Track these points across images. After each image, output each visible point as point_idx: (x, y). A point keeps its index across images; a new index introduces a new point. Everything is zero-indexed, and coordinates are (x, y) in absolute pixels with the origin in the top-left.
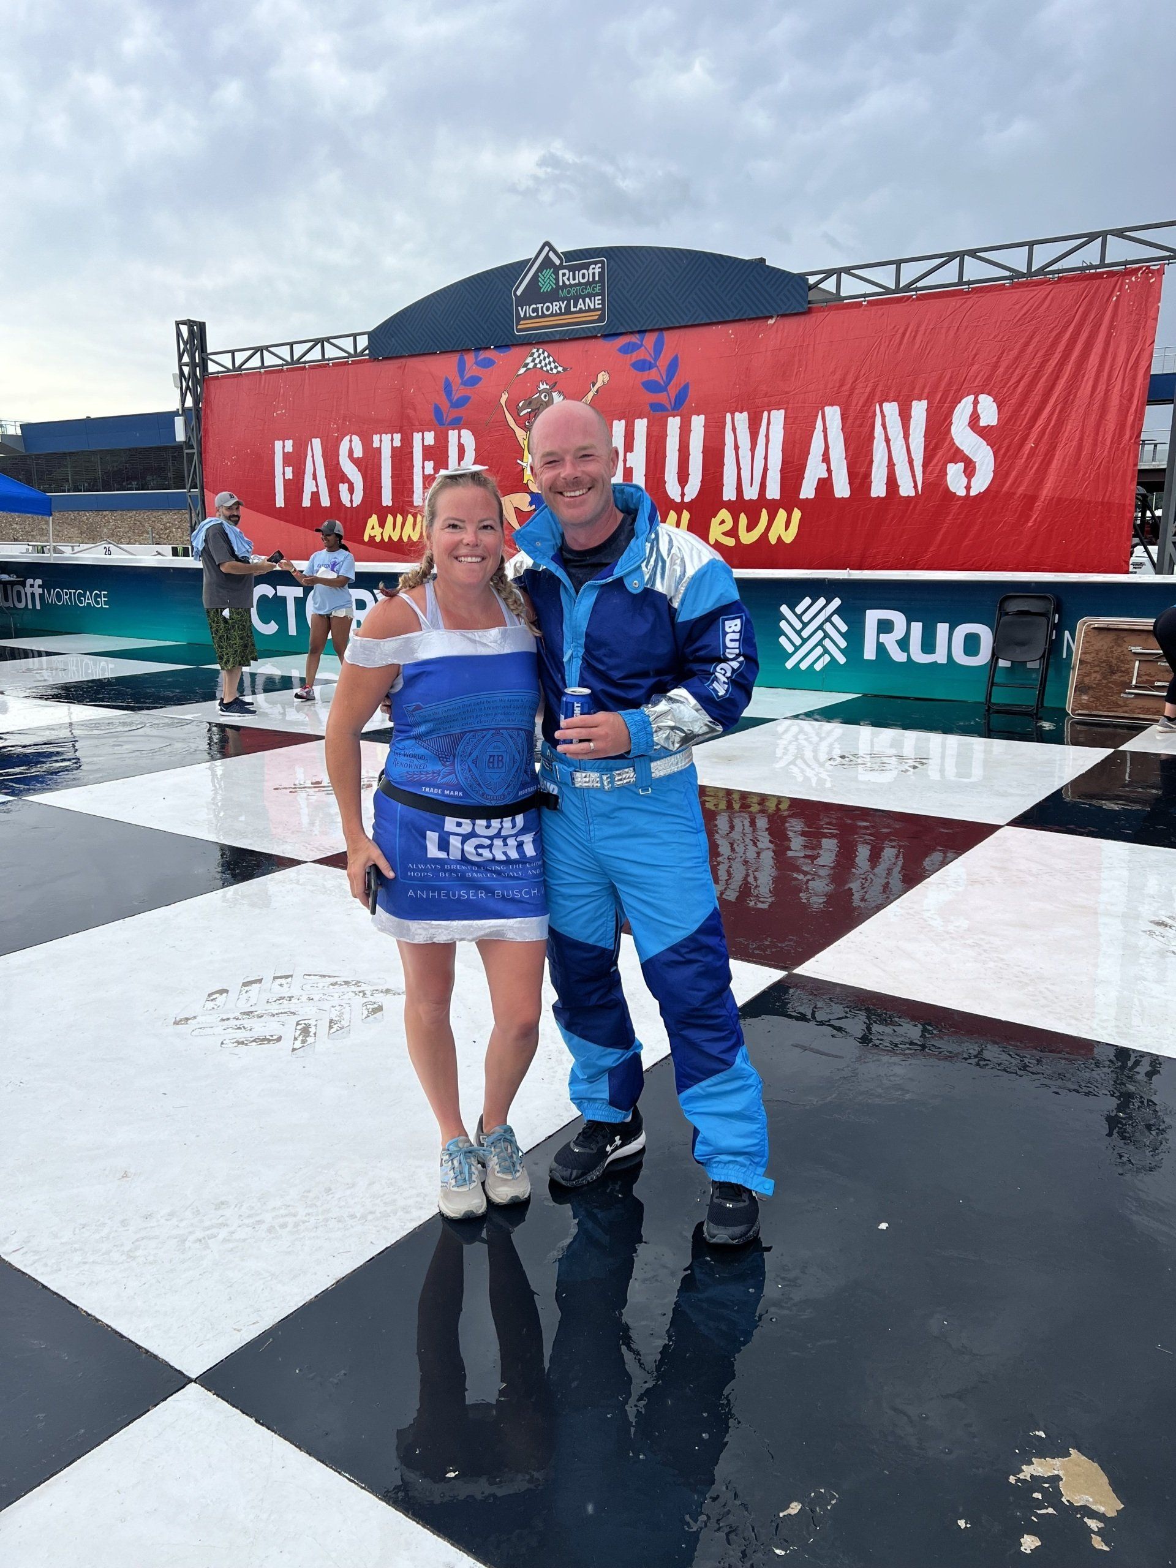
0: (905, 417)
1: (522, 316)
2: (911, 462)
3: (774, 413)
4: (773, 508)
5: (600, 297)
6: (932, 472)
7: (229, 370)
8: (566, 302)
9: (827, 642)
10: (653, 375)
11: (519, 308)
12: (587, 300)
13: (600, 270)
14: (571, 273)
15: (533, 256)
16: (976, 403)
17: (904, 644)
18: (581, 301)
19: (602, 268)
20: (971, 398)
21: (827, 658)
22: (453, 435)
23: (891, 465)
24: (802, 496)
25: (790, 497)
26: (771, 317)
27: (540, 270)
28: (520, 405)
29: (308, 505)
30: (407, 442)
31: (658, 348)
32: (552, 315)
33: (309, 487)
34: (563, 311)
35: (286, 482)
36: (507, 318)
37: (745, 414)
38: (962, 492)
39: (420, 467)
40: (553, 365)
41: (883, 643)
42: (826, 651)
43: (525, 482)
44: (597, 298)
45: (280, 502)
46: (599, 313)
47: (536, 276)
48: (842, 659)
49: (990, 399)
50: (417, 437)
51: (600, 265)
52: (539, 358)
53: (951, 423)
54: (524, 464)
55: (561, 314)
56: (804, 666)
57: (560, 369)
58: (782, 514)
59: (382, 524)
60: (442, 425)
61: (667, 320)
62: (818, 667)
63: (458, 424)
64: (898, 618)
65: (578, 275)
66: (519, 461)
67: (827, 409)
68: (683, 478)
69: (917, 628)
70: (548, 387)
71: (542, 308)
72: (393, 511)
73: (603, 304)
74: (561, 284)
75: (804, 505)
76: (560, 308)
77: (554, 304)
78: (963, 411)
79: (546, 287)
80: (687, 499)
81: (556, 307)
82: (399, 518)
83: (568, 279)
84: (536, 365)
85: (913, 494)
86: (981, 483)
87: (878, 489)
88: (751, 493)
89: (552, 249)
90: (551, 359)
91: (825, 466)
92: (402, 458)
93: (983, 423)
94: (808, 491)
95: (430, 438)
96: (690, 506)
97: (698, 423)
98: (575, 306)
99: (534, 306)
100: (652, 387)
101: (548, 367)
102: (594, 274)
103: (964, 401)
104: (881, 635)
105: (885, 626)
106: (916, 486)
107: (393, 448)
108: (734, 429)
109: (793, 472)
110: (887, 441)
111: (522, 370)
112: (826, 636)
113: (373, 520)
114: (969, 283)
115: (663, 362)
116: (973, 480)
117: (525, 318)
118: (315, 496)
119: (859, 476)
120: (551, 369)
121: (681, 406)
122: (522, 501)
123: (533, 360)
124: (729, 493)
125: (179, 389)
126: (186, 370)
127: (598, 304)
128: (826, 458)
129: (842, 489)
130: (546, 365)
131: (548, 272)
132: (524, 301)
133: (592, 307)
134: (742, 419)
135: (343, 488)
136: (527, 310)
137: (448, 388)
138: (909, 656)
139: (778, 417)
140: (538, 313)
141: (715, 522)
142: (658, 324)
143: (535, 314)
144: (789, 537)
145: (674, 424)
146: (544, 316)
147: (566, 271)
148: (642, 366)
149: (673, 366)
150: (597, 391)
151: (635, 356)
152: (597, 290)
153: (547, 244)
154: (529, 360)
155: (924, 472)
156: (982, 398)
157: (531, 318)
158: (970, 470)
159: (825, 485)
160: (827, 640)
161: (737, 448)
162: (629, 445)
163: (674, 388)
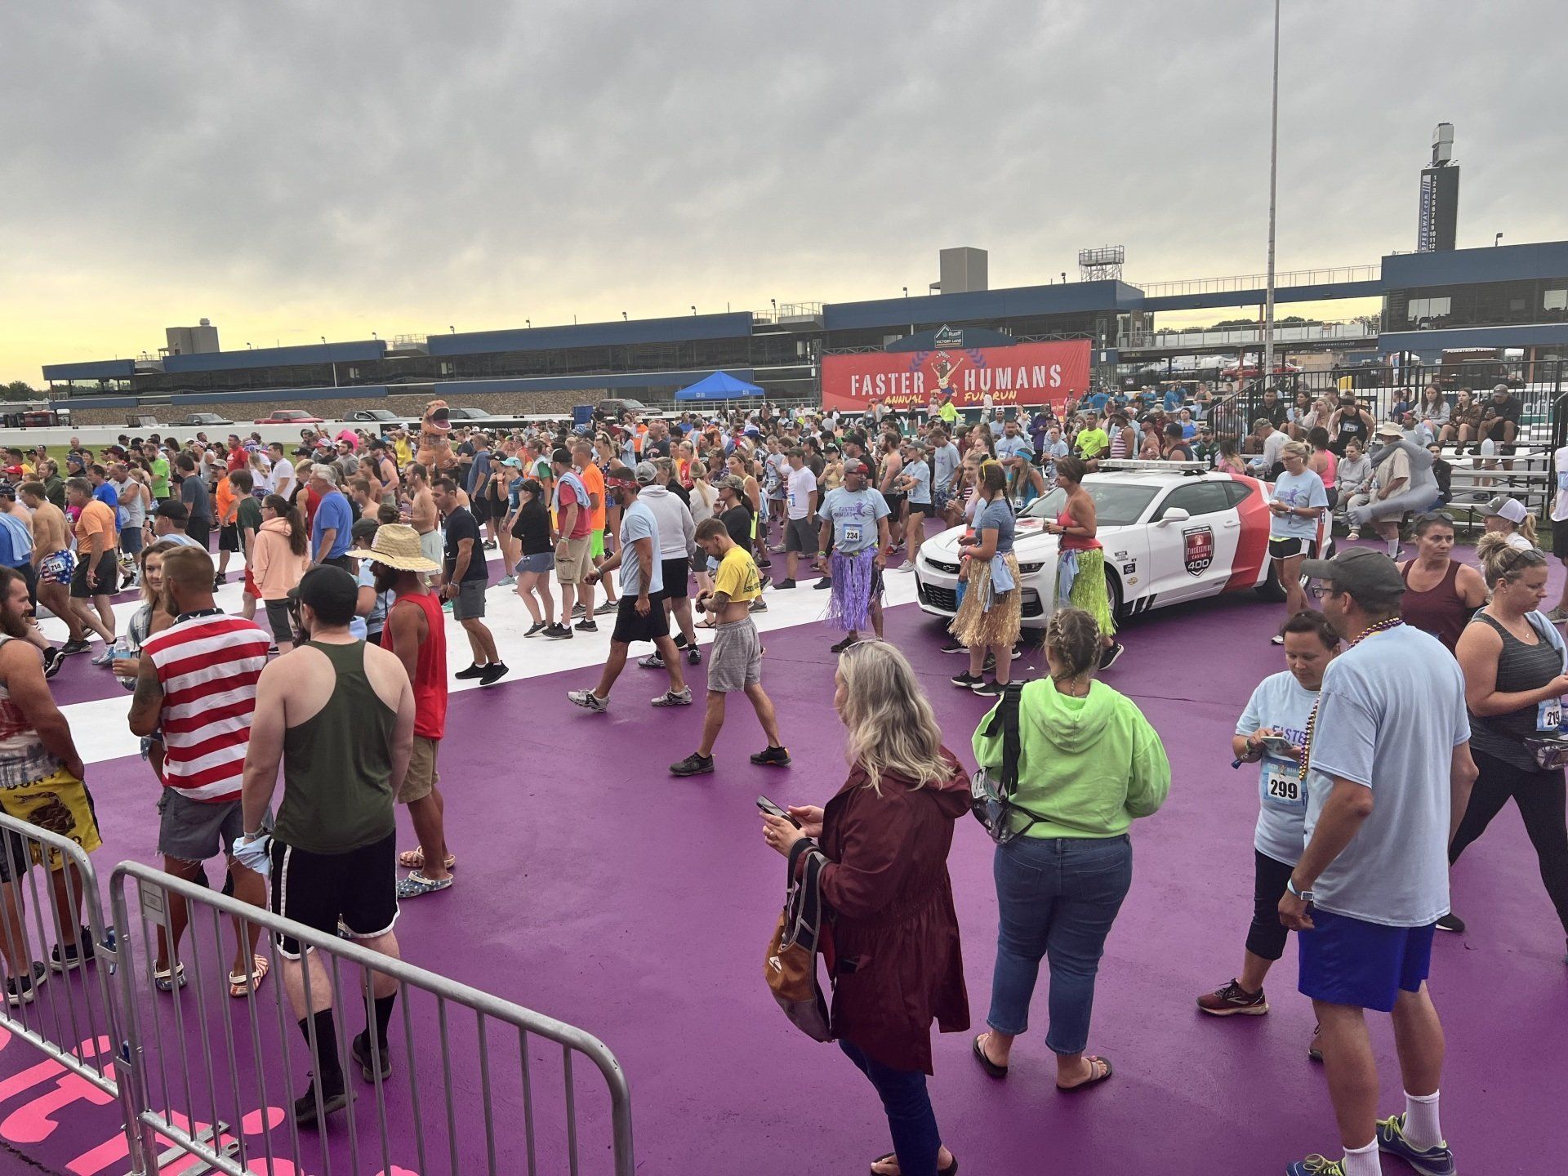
0: (1040, 369)
2: (1042, 380)
3: (1008, 368)
4: (1009, 391)
10: (976, 359)
20: (1054, 366)
22: (916, 374)
23: (1037, 381)
24: (1017, 388)
25: (1013, 388)
26: (1007, 346)
29: (865, 394)
30: (900, 376)
31: (977, 352)
33: (865, 389)
35: (857, 388)
37: (1000, 368)
38: (1053, 386)
39: (904, 382)
45: (853, 393)
49: (1059, 366)
50: (903, 374)
52: (942, 354)
53: (1050, 371)
58: (1011, 392)
59: (891, 398)
60: (912, 371)
63: (917, 371)
67: (1021, 367)
68: (986, 384)
72: (895, 395)
75: (1017, 390)
78: (1053, 368)
80: (987, 389)
82: (897, 397)
85: (1042, 387)
86: (1057, 385)
87: (1035, 386)
88: (1003, 387)
91: (1022, 381)
92: (898, 381)
93: (1058, 371)
94: (1018, 386)
95: (908, 375)
97: (989, 371)
100: (976, 361)
106: (1043, 385)
107: (896, 378)
108: (998, 372)
109: (1014, 382)
110: (1036, 375)
113: (888, 398)
115: (979, 356)
118: (867, 392)
119: (1030, 383)
121: (984, 366)
124: (998, 388)
128: (1022, 379)
129: (1026, 386)
132: (937, 339)
134: (1000, 370)
135: (878, 389)
137: (914, 361)
139: (1010, 369)
141: (994, 394)
144: (1014, 397)
145: (982, 371)
148: (972, 356)
149: (981, 357)
151: (971, 354)
155: (1045, 382)
156: (1057, 366)
158: (1055, 381)
159: (1022, 385)
161: (999, 377)
162: (970, 376)
163: (982, 362)
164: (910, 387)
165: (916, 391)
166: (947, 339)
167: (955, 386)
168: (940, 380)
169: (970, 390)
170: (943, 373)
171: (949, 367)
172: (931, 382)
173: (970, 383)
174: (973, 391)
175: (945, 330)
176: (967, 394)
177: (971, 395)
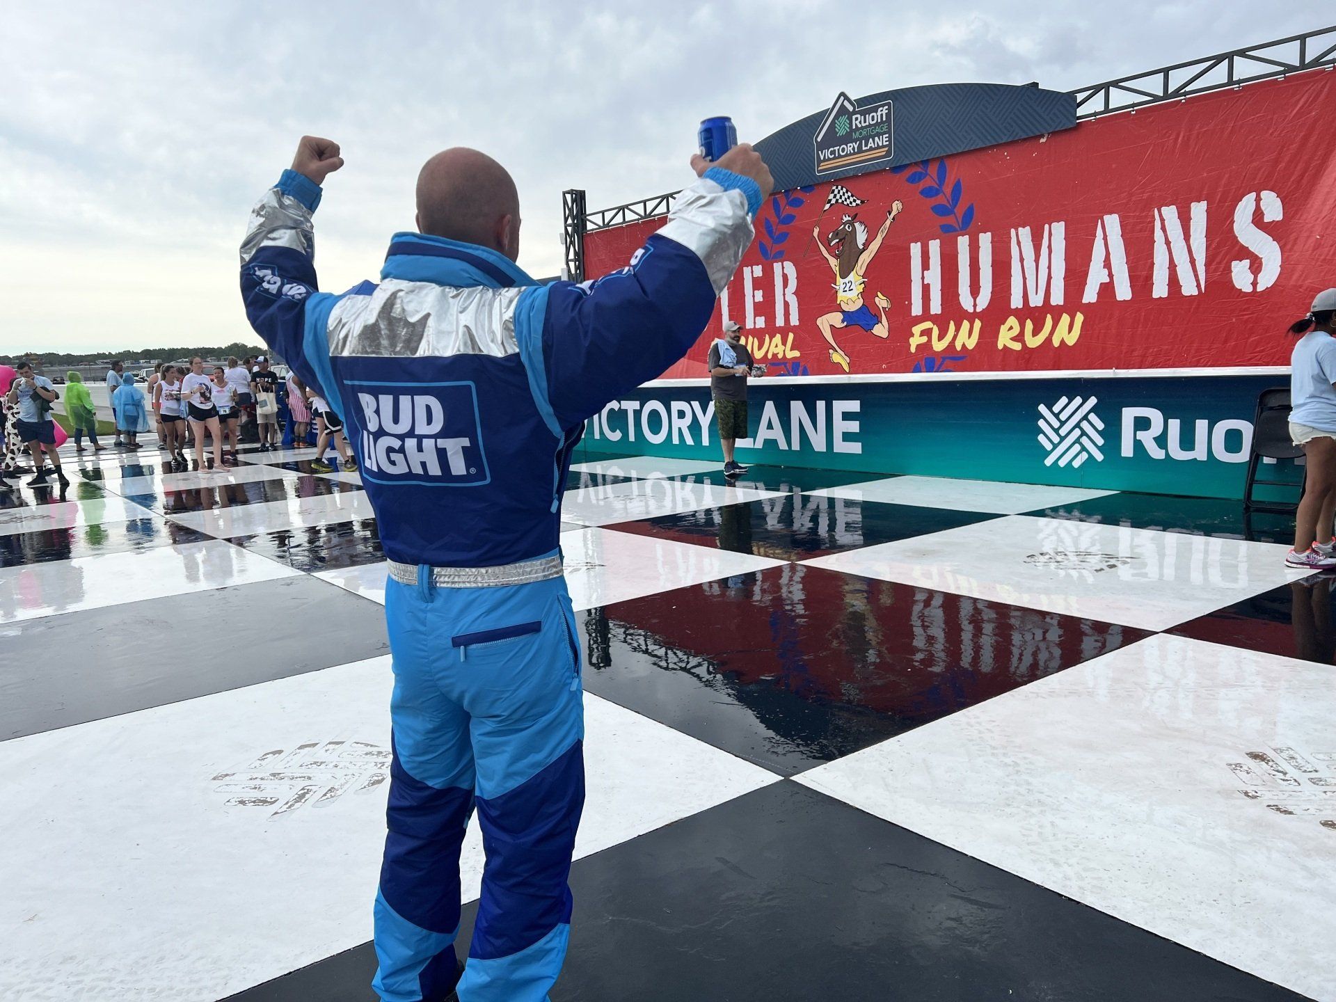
0: (1185, 219)
1: (822, 159)
2: (1193, 262)
3: (1054, 225)
4: (1057, 313)
5: (887, 135)
6: (1216, 270)
7: (600, 227)
8: (858, 143)
9: (1084, 440)
10: (941, 200)
11: (820, 152)
12: (876, 138)
13: (887, 111)
14: (863, 117)
15: (831, 106)
16: (1258, 200)
17: (1162, 441)
18: (871, 140)
19: (889, 109)
20: (1253, 195)
21: (1085, 456)
22: (777, 267)
23: (1172, 267)
24: (1085, 301)
25: (1073, 302)
26: (1042, 136)
27: (836, 117)
28: (830, 236)
30: (740, 279)
31: (942, 175)
32: (847, 155)
34: (856, 151)
36: (809, 162)
37: (1028, 228)
38: (1248, 289)
39: (751, 296)
40: (852, 199)
41: (1140, 440)
42: (1084, 449)
43: (838, 303)
44: (884, 136)
46: (886, 149)
47: (833, 122)
48: (1099, 457)
49: (1273, 195)
50: (747, 271)
51: (887, 107)
53: (1233, 222)
54: (837, 288)
55: (855, 153)
56: (1062, 463)
57: (858, 202)
58: (1065, 318)
60: (768, 259)
61: (946, 149)
62: (1076, 464)
63: (781, 257)
64: (1155, 415)
66: (833, 285)
67: (1106, 218)
68: (975, 289)
69: (1174, 424)
70: (850, 219)
71: (839, 150)
73: (890, 141)
74: (854, 127)
75: (1088, 309)
76: (854, 149)
77: (849, 145)
78: (1244, 209)
79: (841, 131)
80: (979, 309)
83: (860, 122)
84: (837, 200)
85: (1195, 293)
86: (1268, 278)
87: (1160, 289)
88: (1036, 301)
89: (847, 98)
90: (849, 194)
91: (1106, 271)
92: (736, 289)
93: (1267, 219)
94: (1090, 295)
95: (758, 271)
96: (982, 315)
97: (985, 239)
98: (866, 146)
99: (832, 149)
100: (941, 210)
101: (848, 201)
102: (882, 115)
103: (1245, 199)
104: (1138, 432)
105: (1142, 424)
106: (1198, 286)
108: (1019, 243)
109: (1076, 276)
110: (1168, 243)
111: (827, 206)
112: (1084, 433)
114: (1239, 82)
115: (948, 188)
116: (1260, 276)
117: (825, 160)
119: (1141, 276)
120: (851, 203)
121: (970, 226)
122: (836, 319)
123: (835, 196)
124: (1016, 302)
125: (564, 246)
126: (570, 229)
127: (886, 141)
128: (1107, 264)
129: (1124, 292)
130: (846, 200)
133: (881, 145)
134: (1025, 233)
136: (827, 153)
137: (768, 227)
138: (1167, 454)
139: (1059, 229)
140: (835, 155)
141: (1003, 328)
142: (939, 152)
143: (833, 156)
144: (1071, 340)
145: (963, 242)
146: (840, 156)
147: (858, 116)
149: (957, 192)
150: (893, 219)
152: (885, 129)
153: (842, 94)
154: (831, 196)
155: (1207, 271)
156: (1264, 194)
157: (829, 159)
158: (1256, 266)
159: (1107, 289)
160: (1084, 437)
161: (1022, 260)
163: (960, 210)
164: (765, 308)
165: (780, 322)
167: (882, 302)
168: (840, 281)
169: (926, 315)
171: (861, 237)
172: (815, 291)
176: (917, 330)
177: (927, 332)
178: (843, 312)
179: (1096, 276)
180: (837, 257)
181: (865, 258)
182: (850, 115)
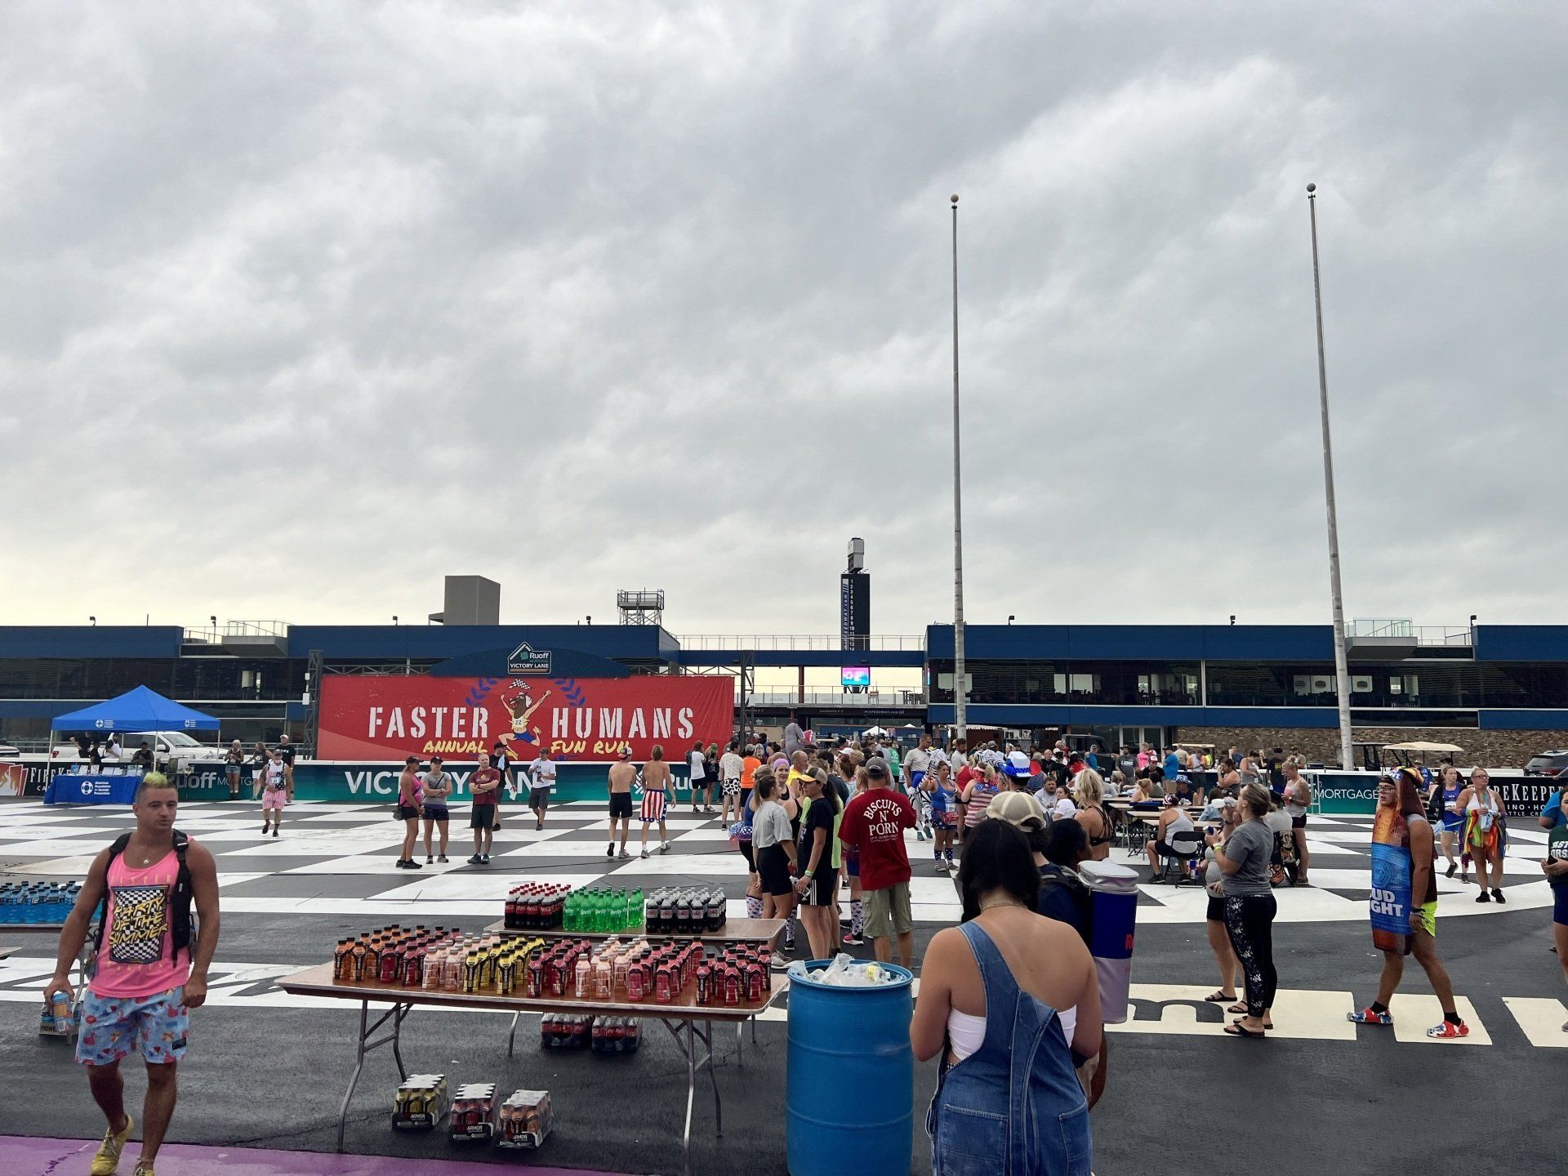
0: (664, 713)
2: (666, 727)
3: (618, 709)
4: (619, 741)
6: (673, 731)
10: (570, 693)
16: (686, 710)
20: (684, 708)
22: (476, 710)
23: (660, 727)
24: (629, 737)
25: (625, 737)
26: (616, 677)
29: (391, 736)
30: (451, 713)
31: (572, 684)
33: (391, 728)
35: (377, 727)
37: (608, 709)
38: (682, 737)
39: (457, 722)
45: (372, 734)
49: (690, 709)
50: (456, 710)
53: (679, 716)
58: (622, 743)
59: (434, 745)
60: (470, 706)
61: (576, 674)
63: (479, 705)
65: (539, 656)
67: (637, 709)
68: (584, 729)
72: (441, 739)
75: (630, 740)
78: (682, 712)
80: (585, 737)
81: (528, 665)
82: (444, 742)
85: (667, 737)
86: (689, 734)
88: (610, 735)
91: (637, 727)
92: (447, 719)
93: (688, 716)
94: (631, 735)
95: (463, 710)
96: (586, 740)
97: (589, 711)
100: (570, 697)
103: (682, 709)
106: (668, 735)
107: (443, 714)
108: (603, 714)
109: (626, 728)
110: (658, 720)
113: (430, 743)
115: (575, 688)
116: (686, 733)
118: (396, 732)
119: (650, 731)
121: (583, 704)
122: (511, 737)
124: (602, 735)
128: (638, 725)
129: (643, 735)
131: (526, 653)
132: (512, 662)
134: (606, 710)
135: (413, 729)
137: (474, 690)
139: (620, 710)
141: (596, 745)
142: (572, 675)
145: (579, 711)
148: (565, 689)
149: (578, 691)
151: (562, 686)
155: (670, 731)
156: (688, 709)
158: (685, 731)
159: (638, 734)
161: (604, 720)
162: (560, 717)
163: (579, 698)
164: (467, 728)
165: (475, 735)
166: (526, 662)
167: (537, 730)
168: (514, 720)
169: (560, 738)
170: (520, 709)
171: (528, 702)
172: (499, 723)
173: (560, 727)
174: (564, 739)
175: (525, 649)
176: (555, 743)
177: (561, 745)
178: (515, 733)
179: (633, 729)
180: (513, 709)
181: (529, 712)
182: (529, 653)
